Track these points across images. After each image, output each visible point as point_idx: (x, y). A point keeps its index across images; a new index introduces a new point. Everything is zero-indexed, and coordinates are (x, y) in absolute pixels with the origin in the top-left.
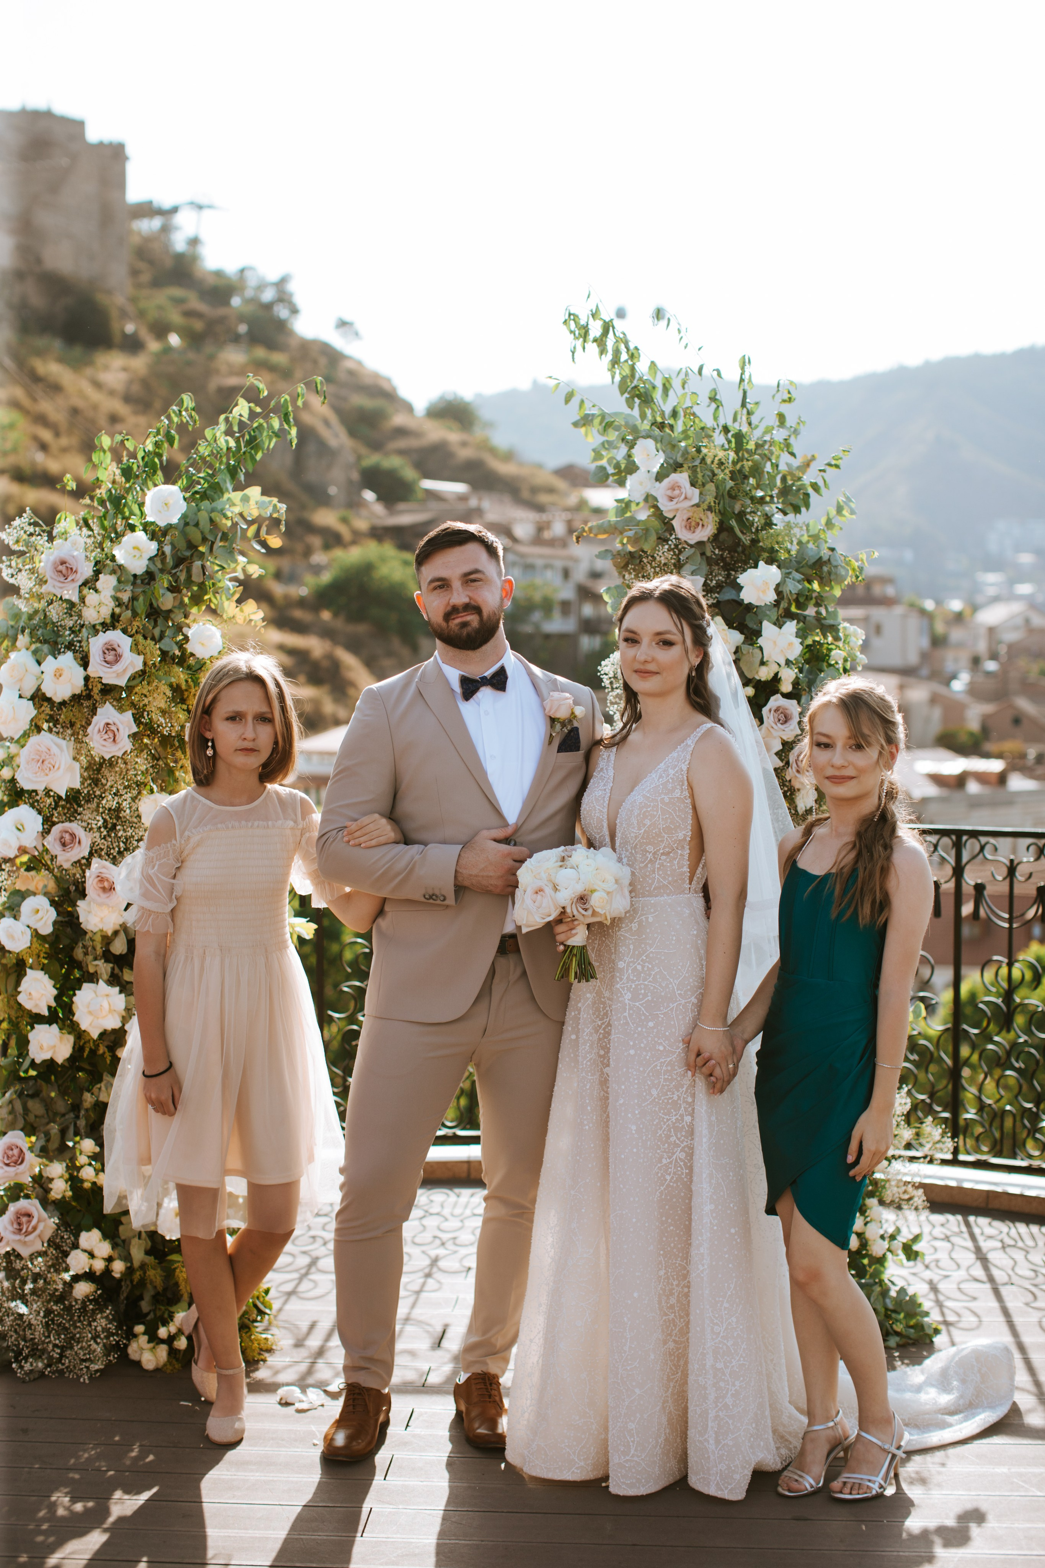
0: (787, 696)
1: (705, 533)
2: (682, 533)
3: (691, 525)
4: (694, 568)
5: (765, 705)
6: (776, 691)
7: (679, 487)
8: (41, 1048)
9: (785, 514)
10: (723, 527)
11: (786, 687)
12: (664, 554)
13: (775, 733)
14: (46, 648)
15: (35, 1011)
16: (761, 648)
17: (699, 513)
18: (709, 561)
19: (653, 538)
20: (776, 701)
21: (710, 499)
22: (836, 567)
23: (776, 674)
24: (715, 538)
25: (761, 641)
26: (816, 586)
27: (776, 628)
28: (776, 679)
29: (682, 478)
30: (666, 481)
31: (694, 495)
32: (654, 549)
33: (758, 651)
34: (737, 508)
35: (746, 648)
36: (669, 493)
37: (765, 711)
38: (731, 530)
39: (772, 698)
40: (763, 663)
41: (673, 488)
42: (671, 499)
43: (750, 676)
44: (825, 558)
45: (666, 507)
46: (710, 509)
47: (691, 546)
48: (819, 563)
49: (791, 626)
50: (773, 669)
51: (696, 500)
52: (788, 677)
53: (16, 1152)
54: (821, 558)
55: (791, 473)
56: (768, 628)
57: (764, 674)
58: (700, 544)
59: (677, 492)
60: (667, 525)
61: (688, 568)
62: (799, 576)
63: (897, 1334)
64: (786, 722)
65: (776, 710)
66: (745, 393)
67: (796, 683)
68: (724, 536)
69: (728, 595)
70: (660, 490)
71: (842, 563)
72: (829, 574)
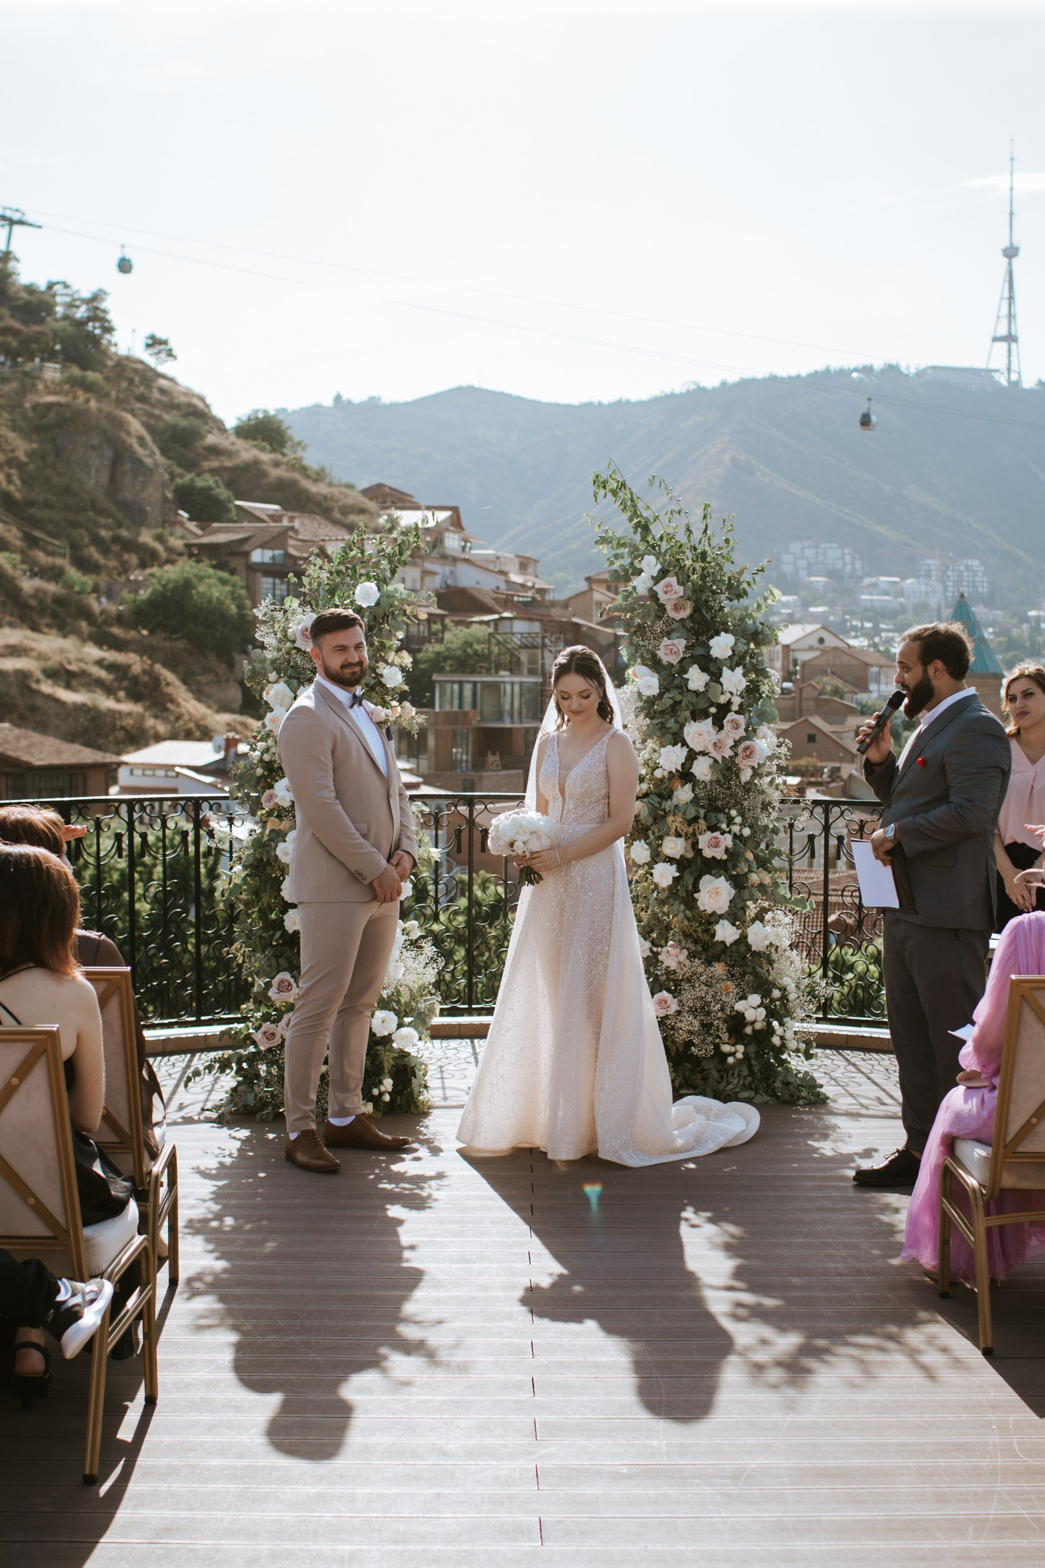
0: (736, 712)
1: (685, 613)
2: (671, 613)
3: (677, 608)
4: (679, 635)
5: (724, 718)
6: (730, 711)
7: (671, 586)
8: (294, 924)
9: (731, 600)
10: (696, 610)
11: (735, 707)
12: (659, 626)
13: (731, 735)
14: (295, 682)
15: (289, 901)
16: (722, 685)
17: (682, 602)
18: (689, 630)
19: (653, 614)
20: (731, 716)
21: (689, 593)
22: (765, 634)
23: (730, 700)
24: (691, 617)
25: (721, 680)
26: (752, 646)
27: (730, 671)
28: (729, 703)
29: (672, 580)
30: (663, 582)
31: (680, 590)
32: (653, 623)
33: (719, 686)
34: (704, 597)
35: (712, 684)
36: (665, 589)
37: (725, 722)
38: (700, 612)
39: (729, 714)
40: (722, 693)
41: (667, 586)
42: (666, 593)
43: (714, 701)
44: (760, 630)
45: (662, 597)
46: (689, 599)
47: (677, 621)
48: (757, 633)
49: (739, 670)
50: (728, 696)
51: (682, 594)
52: (737, 701)
53: (286, 984)
55: (735, 578)
56: (726, 671)
57: (723, 700)
58: (682, 620)
59: (670, 589)
60: (662, 608)
61: (674, 635)
62: (744, 641)
63: (804, 1098)
64: (737, 729)
65: (732, 721)
66: (707, 526)
67: (741, 705)
68: (696, 615)
69: (700, 651)
70: (659, 588)
71: (769, 632)
72: (763, 640)
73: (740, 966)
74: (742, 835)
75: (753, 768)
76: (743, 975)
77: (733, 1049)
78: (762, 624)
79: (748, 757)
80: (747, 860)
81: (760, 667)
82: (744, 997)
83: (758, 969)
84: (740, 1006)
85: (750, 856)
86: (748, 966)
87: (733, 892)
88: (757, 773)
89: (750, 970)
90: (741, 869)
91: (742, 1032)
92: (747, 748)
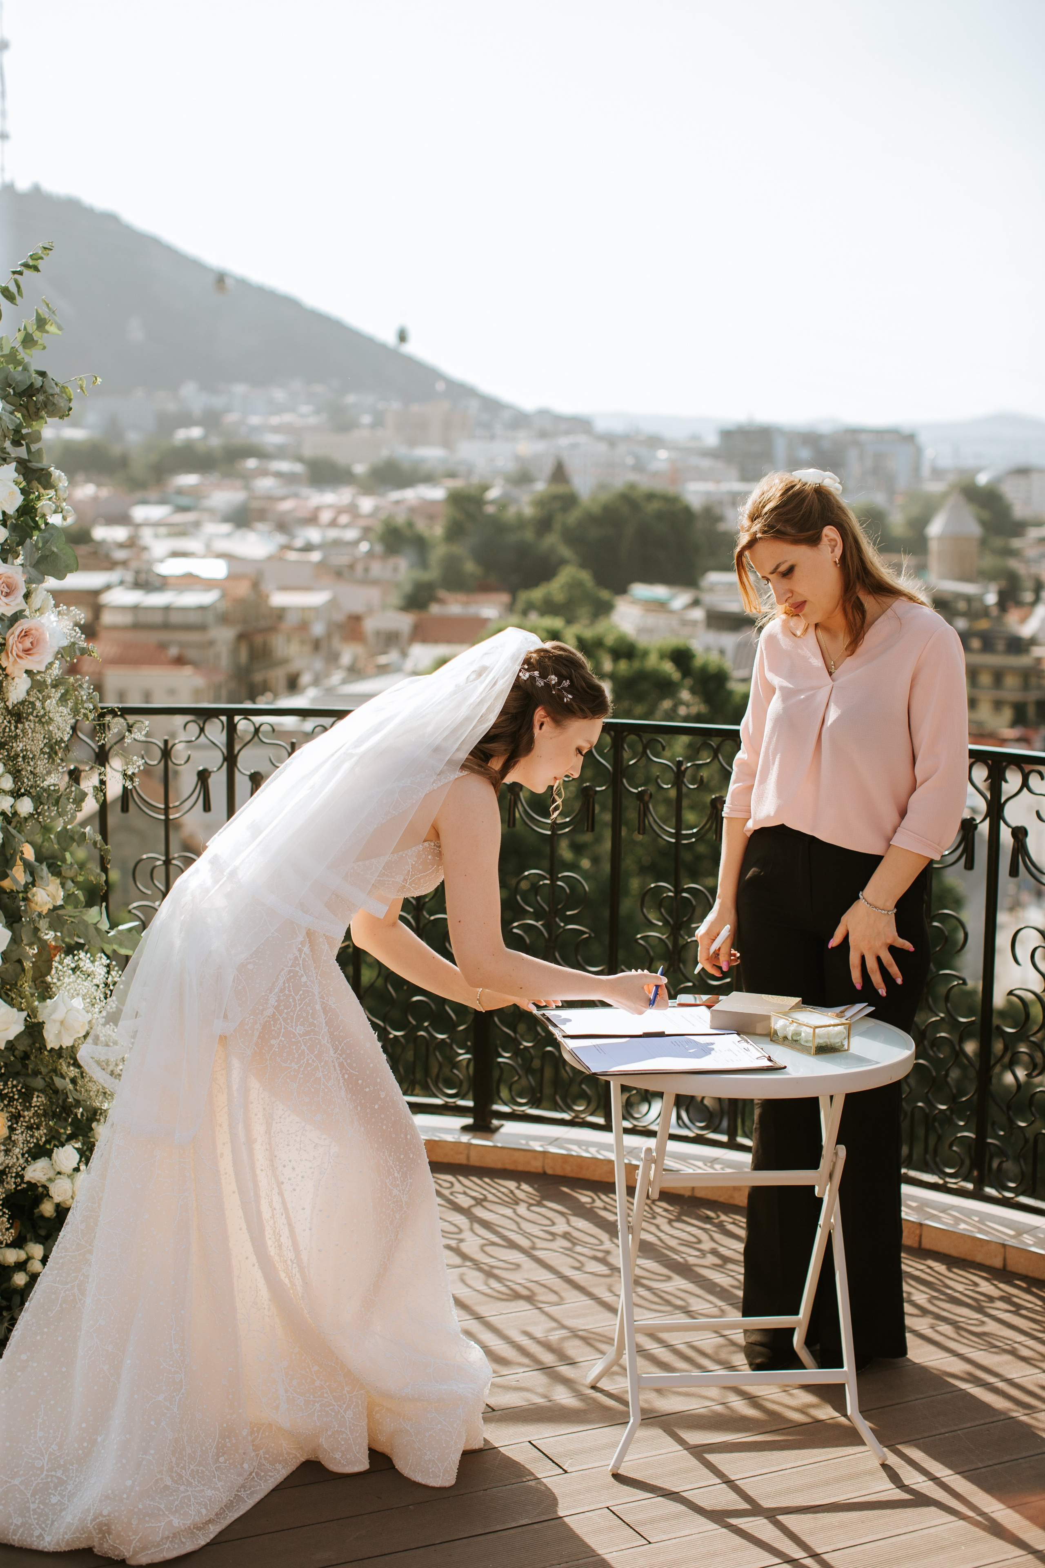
22: (52, 395)
44: (36, 385)
48: (30, 391)
49: (9, 469)
54: (32, 385)
62: (10, 408)
71: (57, 390)
72: (45, 405)
73: (16, 1075)
74: (15, 814)
75: (28, 672)
76: (27, 1096)
77: (22, 1255)
78: (43, 374)
79: (27, 651)
80: (27, 865)
81: (35, 465)
82: (40, 1152)
83: (58, 1081)
84: (37, 1172)
85: (29, 853)
86: (36, 1073)
87: (8, 934)
88: (37, 684)
89: (39, 1082)
90: (15, 881)
91: (33, 1213)
92: (26, 634)
